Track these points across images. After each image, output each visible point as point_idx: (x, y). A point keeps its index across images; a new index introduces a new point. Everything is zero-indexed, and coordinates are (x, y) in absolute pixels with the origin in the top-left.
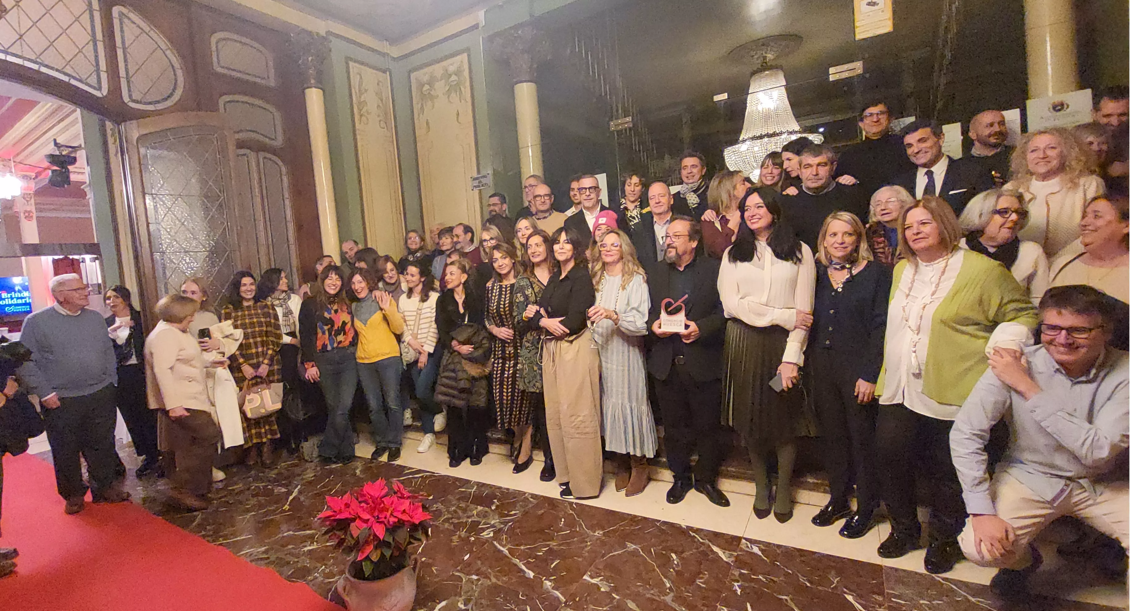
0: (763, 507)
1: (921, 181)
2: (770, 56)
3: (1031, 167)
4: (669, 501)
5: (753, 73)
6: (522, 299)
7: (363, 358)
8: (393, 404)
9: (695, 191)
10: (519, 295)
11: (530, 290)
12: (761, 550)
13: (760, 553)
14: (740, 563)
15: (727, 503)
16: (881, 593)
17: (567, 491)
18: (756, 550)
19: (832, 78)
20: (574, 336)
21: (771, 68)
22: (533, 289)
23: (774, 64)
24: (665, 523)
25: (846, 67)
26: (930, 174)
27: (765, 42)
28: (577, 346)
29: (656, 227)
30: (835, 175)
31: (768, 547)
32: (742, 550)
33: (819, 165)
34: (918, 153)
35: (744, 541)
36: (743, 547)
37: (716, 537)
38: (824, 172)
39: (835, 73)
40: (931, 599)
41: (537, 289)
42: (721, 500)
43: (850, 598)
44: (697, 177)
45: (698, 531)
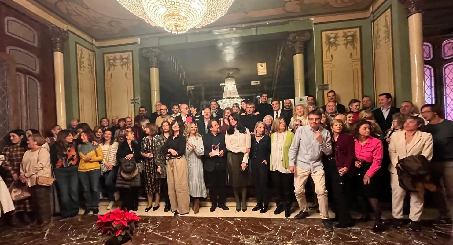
0: (239, 208)
1: (275, 115)
2: (231, 73)
3: (297, 113)
4: (211, 211)
5: (226, 78)
6: (159, 144)
7: (81, 170)
8: (95, 189)
9: (215, 112)
10: (158, 143)
11: (163, 141)
12: (240, 219)
13: (240, 220)
14: (235, 223)
15: (228, 209)
16: (272, 224)
17: (176, 213)
18: (239, 219)
19: (252, 84)
20: (180, 157)
21: (231, 77)
22: (164, 141)
23: (232, 76)
24: (211, 217)
25: (255, 82)
26: (277, 113)
27: (230, 69)
28: (181, 160)
29: (205, 122)
30: (255, 111)
31: (242, 218)
32: (235, 220)
33: (251, 108)
34: (275, 107)
35: (235, 218)
36: (236, 219)
37: (228, 218)
38: (252, 110)
39: (253, 83)
40: (283, 223)
41: (165, 141)
42: (227, 209)
43: (265, 226)
44: (216, 108)
45: (222, 218)
